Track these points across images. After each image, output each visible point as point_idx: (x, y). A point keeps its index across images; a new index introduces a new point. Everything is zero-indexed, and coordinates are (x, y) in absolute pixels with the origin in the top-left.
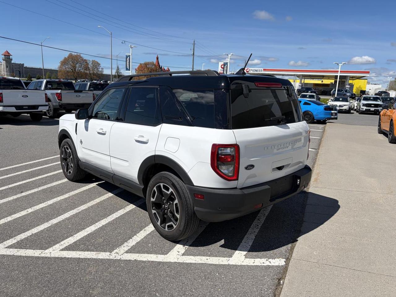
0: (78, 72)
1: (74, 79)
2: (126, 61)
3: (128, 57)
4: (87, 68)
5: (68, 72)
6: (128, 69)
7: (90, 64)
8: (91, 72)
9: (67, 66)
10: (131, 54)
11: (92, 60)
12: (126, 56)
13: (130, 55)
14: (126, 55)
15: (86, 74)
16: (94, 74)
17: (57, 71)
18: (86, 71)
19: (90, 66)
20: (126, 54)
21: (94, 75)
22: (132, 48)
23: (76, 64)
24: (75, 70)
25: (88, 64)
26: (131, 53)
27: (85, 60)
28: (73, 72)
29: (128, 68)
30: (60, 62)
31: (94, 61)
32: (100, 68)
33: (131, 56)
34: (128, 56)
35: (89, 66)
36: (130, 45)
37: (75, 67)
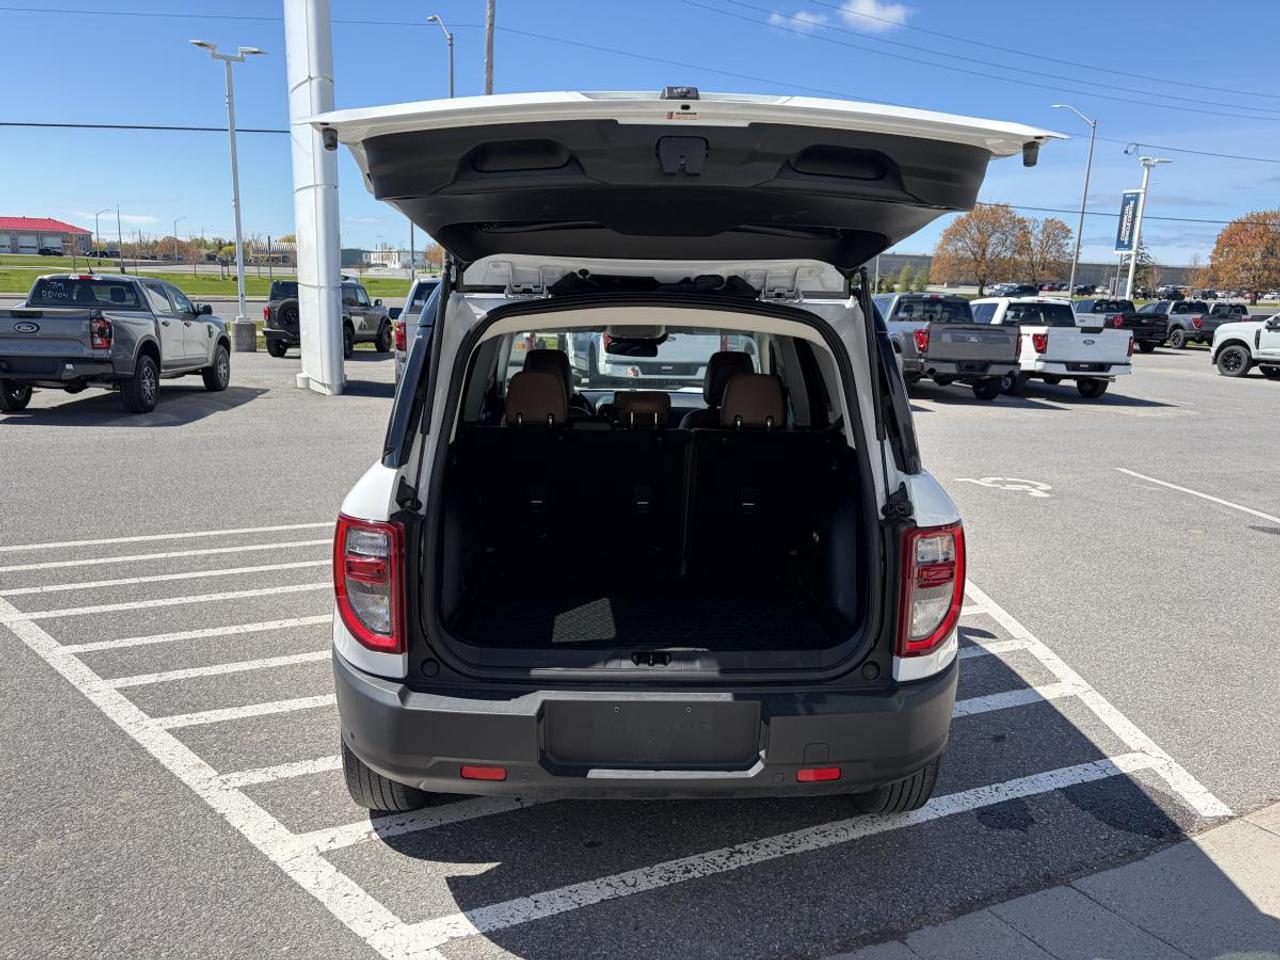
0: (992, 261)
1: (978, 282)
2: (1122, 216)
3: (1132, 203)
4: (1023, 247)
5: (962, 260)
6: (1126, 243)
7: (1035, 232)
8: (1037, 258)
9: (960, 244)
10: (1141, 191)
11: (1047, 220)
12: (1125, 198)
13: (1138, 194)
14: (1125, 194)
15: (1017, 266)
16: (1045, 266)
17: (930, 258)
18: (1016, 256)
19: (1036, 236)
20: (1125, 192)
21: (1043, 269)
22: (1149, 166)
23: (990, 236)
24: (984, 254)
25: (1026, 233)
26: (1144, 187)
27: (1021, 221)
28: (976, 259)
29: (1126, 240)
30: (942, 231)
31: (1053, 221)
32: (1067, 244)
33: (1142, 196)
34: (1132, 199)
35: (1032, 241)
36: (1141, 158)
37: (983, 246)
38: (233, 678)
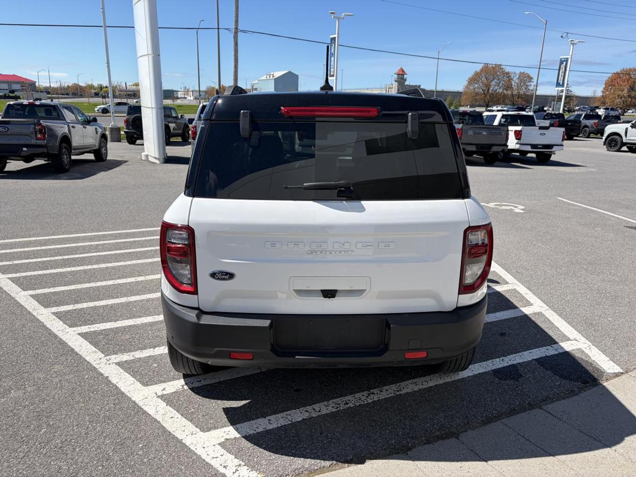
0: (493, 94)
1: (485, 104)
2: (559, 70)
3: (565, 63)
4: (509, 87)
5: (477, 94)
6: (561, 84)
7: (514, 79)
8: (515, 92)
9: (476, 85)
10: (569, 57)
11: (520, 73)
12: (561, 60)
13: (567, 59)
15: (505, 96)
16: (519, 96)
17: (461, 93)
18: (505, 91)
19: (515, 81)
20: (561, 57)
21: (518, 98)
22: (573, 44)
23: (491, 81)
24: (488, 91)
25: (510, 80)
26: (571, 54)
27: (508, 73)
28: (484, 93)
29: (561, 82)
30: (467, 79)
31: (523, 73)
32: (531, 85)
33: (570, 60)
34: (564, 61)
35: (513, 83)
36: (570, 40)
37: (488, 86)
38: (112, 307)
